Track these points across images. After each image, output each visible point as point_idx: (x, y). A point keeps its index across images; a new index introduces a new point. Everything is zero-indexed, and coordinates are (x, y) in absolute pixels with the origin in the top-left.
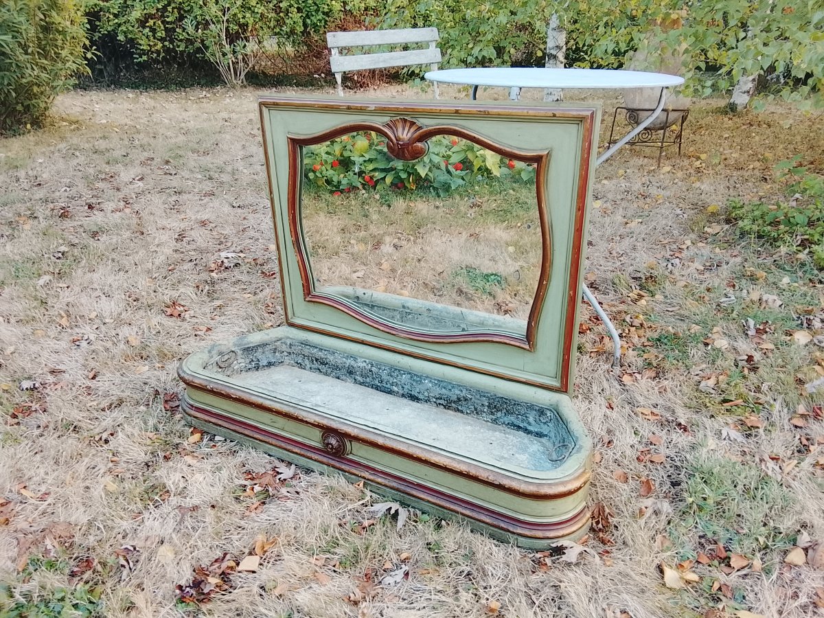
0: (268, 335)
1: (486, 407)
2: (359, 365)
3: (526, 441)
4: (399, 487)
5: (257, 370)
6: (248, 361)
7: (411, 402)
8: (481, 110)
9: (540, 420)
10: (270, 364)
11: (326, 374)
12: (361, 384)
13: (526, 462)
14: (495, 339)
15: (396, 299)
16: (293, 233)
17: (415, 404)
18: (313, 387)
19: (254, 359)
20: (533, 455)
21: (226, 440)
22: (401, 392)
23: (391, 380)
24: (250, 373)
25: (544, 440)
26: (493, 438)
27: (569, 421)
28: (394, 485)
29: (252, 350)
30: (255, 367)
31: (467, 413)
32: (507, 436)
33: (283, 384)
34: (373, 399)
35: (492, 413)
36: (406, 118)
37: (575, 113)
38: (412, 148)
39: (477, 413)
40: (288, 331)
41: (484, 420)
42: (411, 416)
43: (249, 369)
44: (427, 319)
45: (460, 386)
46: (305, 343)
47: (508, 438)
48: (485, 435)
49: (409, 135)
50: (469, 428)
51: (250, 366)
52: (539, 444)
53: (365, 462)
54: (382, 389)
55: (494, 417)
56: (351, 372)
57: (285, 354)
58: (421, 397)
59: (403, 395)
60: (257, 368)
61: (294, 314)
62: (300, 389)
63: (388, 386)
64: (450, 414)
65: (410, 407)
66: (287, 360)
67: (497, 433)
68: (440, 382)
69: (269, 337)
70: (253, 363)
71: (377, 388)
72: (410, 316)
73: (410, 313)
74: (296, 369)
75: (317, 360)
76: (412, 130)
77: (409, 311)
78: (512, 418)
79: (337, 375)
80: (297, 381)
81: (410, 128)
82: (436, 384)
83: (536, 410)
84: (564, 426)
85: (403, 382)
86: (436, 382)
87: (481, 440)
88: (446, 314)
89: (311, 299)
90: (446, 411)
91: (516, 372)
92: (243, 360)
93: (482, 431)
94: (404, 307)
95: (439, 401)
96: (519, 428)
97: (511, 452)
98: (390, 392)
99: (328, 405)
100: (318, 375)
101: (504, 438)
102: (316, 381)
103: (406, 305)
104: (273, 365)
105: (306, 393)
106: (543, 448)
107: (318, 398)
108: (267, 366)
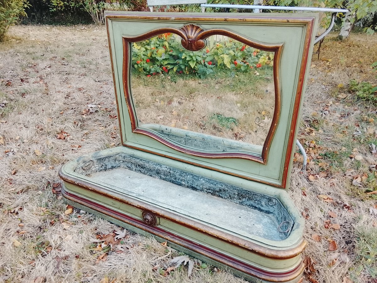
0: (111, 151)
1: (236, 196)
2: (163, 169)
3: (260, 216)
4: (188, 246)
6: (100, 166)
7: (192, 191)
8: (241, 18)
9: (269, 204)
10: (113, 168)
11: (144, 173)
12: (164, 179)
13: (262, 229)
14: (242, 157)
15: (182, 131)
16: (126, 94)
17: (194, 192)
18: (137, 181)
19: (104, 165)
20: (265, 225)
21: (86, 213)
22: (187, 185)
23: (181, 178)
24: (101, 172)
25: (270, 215)
26: (241, 214)
27: (288, 206)
28: (186, 245)
29: (102, 160)
30: (104, 169)
31: (225, 198)
32: (249, 212)
33: (120, 179)
34: (171, 188)
35: (240, 199)
36: (193, 24)
37: (301, 20)
38: (197, 43)
39: (231, 198)
40: (123, 149)
41: (235, 203)
42: (193, 199)
43: (101, 170)
44: (199, 143)
45: (221, 183)
46: (132, 156)
47: (249, 214)
48: (236, 211)
49: (195, 35)
50: (226, 207)
51: (101, 169)
52: (268, 218)
53: (168, 230)
54: (176, 182)
55: (241, 201)
56: (158, 173)
57: (121, 162)
58: (198, 188)
59: (188, 187)
60: (105, 170)
61: (126, 140)
62: (130, 182)
63: (179, 181)
64: (215, 199)
65: (192, 194)
66: (122, 165)
67: (243, 210)
68: (209, 180)
69: (112, 152)
70: (103, 167)
71: (173, 182)
72: (190, 141)
73: (190, 139)
74: (127, 170)
75: (139, 166)
76: (197, 32)
77: (189, 138)
78: (252, 202)
79: (151, 174)
80: (127, 177)
81: (196, 30)
82: (207, 181)
83: (266, 198)
84: (285, 209)
85: (188, 179)
86: (207, 180)
87: (234, 215)
88: (210, 140)
89: (136, 132)
90: (212, 196)
91: (255, 176)
92: (97, 166)
93: (234, 209)
94: (186, 136)
95: (208, 191)
96: (255, 208)
97: (252, 223)
98: (180, 185)
99: (145, 192)
100: (140, 174)
101: (247, 214)
102: (139, 178)
103: (187, 135)
104: (114, 168)
105: (133, 184)
106: (270, 220)
107: (140, 188)
108: (111, 168)
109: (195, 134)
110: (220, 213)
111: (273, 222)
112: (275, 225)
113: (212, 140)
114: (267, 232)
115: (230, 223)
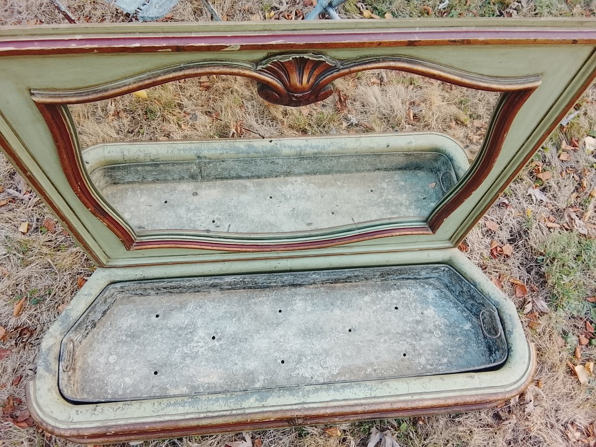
1: (378, 276)
2: (227, 281)
3: (420, 289)
5: (95, 326)
6: (83, 331)
8: (457, 39)
9: (432, 272)
10: (104, 313)
11: (181, 292)
12: (229, 289)
13: (437, 316)
15: (184, 150)
18: (179, 318)
19: (88, 324)
20: (435, 304)
22: (280, 284)
23: (269, 281)
24: (90, 335)
25: (432, 280)
26: (395, 301)
27: (477, 282)
29: (83, 321)
30: (92, 328)
31: (356, 281)
32: (402, 290)
33: (143, 332)
36: (306, 56)
39: (367, 280)
43: (87, 334)
44: (232, 164)
45: (353, 271)
46: (144, 282)
47: (404, 293)
48: (385, 299)
49: (312, 80)
50: (367, 298)
52: (431, 287)
54: (257, 287)
55: (384, 279)
56: (214, 286)
57: (117, 293)
58: (305, 283)
59: (283, 286)
61: (109, 258)
62: (170, 329)
63: (265, 284)
64: (340, 289)
66: (120, 296)
67: (393, 292)
68: (330, 273)
70: (89, 327)
73: (209, 163)
75: (166, 288)
77: (207, 160)
78: (404, 276)
79: (196, 290)
80: (154, 318)
81: (313, 70)
83: (430, 269)
84: (472, 286)
86: (325, 274)
87: (387, 310)
88: (255, 154)
90: (333, 285)
91: (408, 245)
92: (78, 336)
93: (380, 296)
94: (199, 157)
95: (326, 282)
96: (408, 279)
97: (419, 311)
98: (266, 287)
99: (220, 339)
100: (170, 297)
101: (402, 296)
102: (176, 308)
103: (201, 155)
104: (108, 310)
105: (180, 332)
106: (436, 291)
107: (201, 333)
108: (103, 316)
109: (216, 149)
110: (367, 318)
111: (442, 292)
112: (446, 297)
113: (259, 153)
114: (445, 317)
115: (393, 331)
